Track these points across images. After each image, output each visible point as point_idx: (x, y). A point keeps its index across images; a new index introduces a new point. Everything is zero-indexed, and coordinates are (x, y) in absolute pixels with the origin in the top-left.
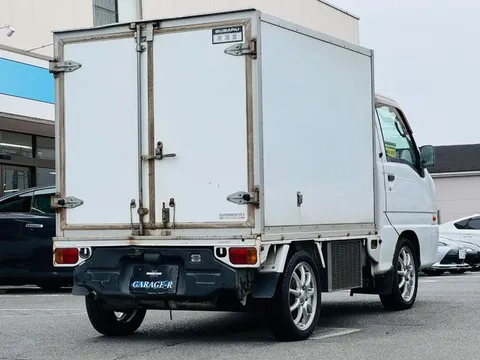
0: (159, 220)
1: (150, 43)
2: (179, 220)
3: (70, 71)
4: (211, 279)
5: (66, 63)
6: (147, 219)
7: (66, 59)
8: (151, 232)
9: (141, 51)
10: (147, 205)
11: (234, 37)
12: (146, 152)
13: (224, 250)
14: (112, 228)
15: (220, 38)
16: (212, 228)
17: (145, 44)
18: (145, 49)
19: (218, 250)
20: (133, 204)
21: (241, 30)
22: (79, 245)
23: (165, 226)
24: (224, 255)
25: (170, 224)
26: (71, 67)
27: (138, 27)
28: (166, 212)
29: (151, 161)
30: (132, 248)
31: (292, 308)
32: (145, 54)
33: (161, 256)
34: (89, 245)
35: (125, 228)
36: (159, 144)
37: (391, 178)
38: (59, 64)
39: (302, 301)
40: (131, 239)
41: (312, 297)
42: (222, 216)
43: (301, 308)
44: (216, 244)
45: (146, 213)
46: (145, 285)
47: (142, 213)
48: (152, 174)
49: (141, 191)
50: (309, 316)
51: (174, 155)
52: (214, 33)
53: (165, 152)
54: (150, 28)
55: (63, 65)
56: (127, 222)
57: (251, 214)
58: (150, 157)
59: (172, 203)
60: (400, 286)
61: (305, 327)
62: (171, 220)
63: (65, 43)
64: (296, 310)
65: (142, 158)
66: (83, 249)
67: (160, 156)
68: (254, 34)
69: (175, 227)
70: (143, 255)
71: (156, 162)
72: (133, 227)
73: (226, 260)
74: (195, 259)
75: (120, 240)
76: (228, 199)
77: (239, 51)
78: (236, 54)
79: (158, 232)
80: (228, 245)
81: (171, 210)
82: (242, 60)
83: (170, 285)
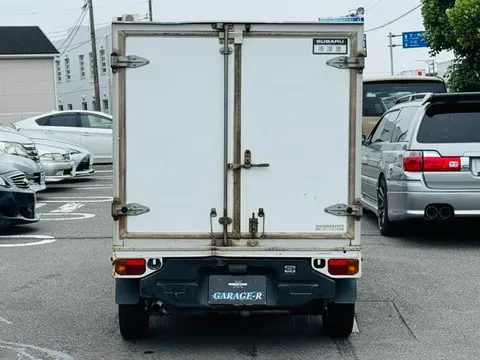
0: (245, 229)
1: (238, 47)
2: (268, 231)
3: (135, 66)
4: (308, 289)
5: (129, 57)
6: (230, 228)
7: (127, 54)
8: (235, 242)
9: (226, 53)
10: (230, 215)
11: (339, 49)
12: (231, 160)
13: (323, 261)
14: (186, 237)
15: (322, 49)
16: (309, 238)
17: (232, 46)
18: (232, 52)
19: (316, 261)
20: (213, 213)
21: (346, 43)
22: (147, 256)
23: (253, 234)
24: (322, 266)
25: (259, 234)
26: (133, 63)
27: (226, 28)
28: (253, 223)
29: (237, 171)
30: (213, 259)
32: (232, 58)
33: (249, 267)
34: (160, 255)
35: (203, 237)
36: (248, 152)
38: (121, 59)
40: (212, 249)
42: (318, 227)
44: (314, 255)
45: (229, 223)
46: (230, 296)
47: (224, 221)
48: (237, 183)
49: (226, 200)
51: (267, 165)
52: (315, 43)
53: (254, 161)
54: (238, 31)
55: (126, 60)
56: (207, 231)
57: (351, 226)
58: (235, 166)
59: (261, 213)
62: (260, 230)
63: (127, 35)
65: (228, 167)
66: (151, 260)
67: (248, 165)
68: (360, 48)
69: (264, 237)
70: (226, 266)
71: (243, 171)
72: (212, 236)
73: (325, 271)
74: (290, 270)
75: (200, 250)
76: (326, 211)
77: (345, 63)
78: (340, 67)
79: (243, 242)
80: (327, 257)
81: (260, 220)
82: (345, 73)
83: (259, 296)
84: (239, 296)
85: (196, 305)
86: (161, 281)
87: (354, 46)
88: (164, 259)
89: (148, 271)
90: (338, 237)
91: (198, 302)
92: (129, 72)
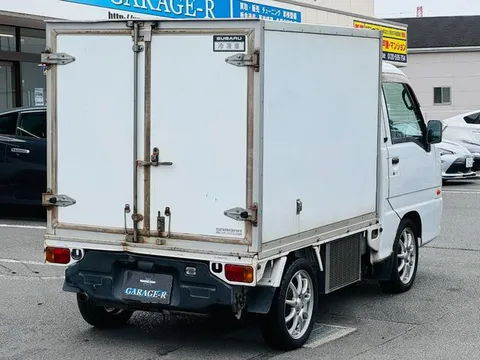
0: (154, 227)
1: (148, 43)
2: (175, 230)
3: (64, 63)
4: (205, 293)
5: (58, 55)
6: (141, 225)
7: (58, 52)
8: (146, 239)
9: (138, 50)
10: (141, 211)
11: (237, 46)
12: (141, 157)
13: (220, 265)
14: (105, 231)
15: (222, 46)
16: (209, 241)
17: (142, 44)
18: (142, 49)
19: (214, 265)
20: (127, 209)
21: (243, 40)
22: (71, 246)
23: (160, 234)
24: (219, 271)
25: (165, 234)
26: (62, 60)
27: (136, 26)
28: (161, 221)
29: (147, 167)
30: (125, 254)
31: (287, 319)
32: (142, 55)
33: (155, 265)
34: (81, 247)
35: (118, 232)
36: (156, 150)
37: (395, 162)
38: (51, 56)
39: (298, 310)
40: (124, 245)
41: (308, 303)
42: (218, 230)
43: (297, 318)
44: (212, 259)
45: (141, 220)
46: (139, 293)
47: (137, 218)
48: (147, 180)
49: (136, 197)
50: (304, 322)
51: (171, 164)
52: (215, 40)
53: (161, 160)
54: (147, 28)
55: (56, 57)
56: (121, 226)
57: (248, 231)
58: (146, 163)
59: (167, 212)
60: (399, 269)
61: (300, 335)
62: (166, 229)
63: (58, 34)
64: (292, 321)
65: (137, 164)
66: (74, 250)
67: (156, 162)
68: (257, 45)
69: (170, 236)
70: (136, 262)
71: (152, 168)
72: (126, 232)
73: (222, 276)
74: (190, 271)
75: (113, 245)
76: (226, 214)
77: (241, 61)
78: (239, 65)
79: (152, 240)
80: (224, 261)
81: (167, 219)
82: (242, 72)
83: (164, 295)
84: (146, 293)
85: (109, 298)
86: (83, 271)
87: (252, 42)
88: (85, 250)
89: (73, 262)
90: (236, 242)
91: (111, 295)
92: (60, 68)
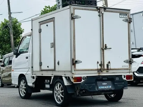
0: (106, 67)
1: (103, 14)
3: (77, 18)
7: (75, 14)
8: (103, 71)
9: (99, 16)
10: (102, 63)
11: (125, 17)
15: (122, 16)
16: (120, 70)
17: (101, 14)
18: (101, 16)
20: (98, 63)
21: (127, 15)
22: (82, 76)
23: (108, 69)
24: (124, 77)
26: (77, 17)
28: (108, 65)
29: (103, 50)
33: (108, 78)
35: (96, 70)
36: (106, 45)
40: (99, 73)
42: (123, 66)
44: (122, 74)
46: (103, 87)
47: (101, 65)
48: (103, 54)
51: (111, 48)
52: (120, 15)
54: (103, 10)
56: (96, 68)
57: (130, 66)
59: (109, 62)
63: (75, 9)
67: (106, 48)
68: (130, 17)
69: (111, 69)
70: (102, 78)
71: (105, 50)
73: (125, 79)
74: (117, 79)
75: (95, 74)
76: (124, 62)
77: (126, 21)
78: (126, 22)
79: (105, 71)
82: (127, 23)
83: (110, 87)
84: (105, 87)
85: (95, 91)
86: (86, 83)
87: (128, 16)
88: (87, 77)
89: (83, 81)
90: (127, 69)
91: (95, 90)
92: (76, 19)
